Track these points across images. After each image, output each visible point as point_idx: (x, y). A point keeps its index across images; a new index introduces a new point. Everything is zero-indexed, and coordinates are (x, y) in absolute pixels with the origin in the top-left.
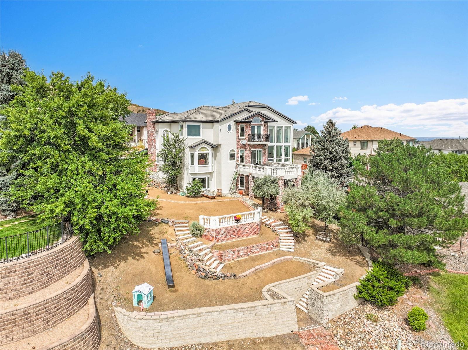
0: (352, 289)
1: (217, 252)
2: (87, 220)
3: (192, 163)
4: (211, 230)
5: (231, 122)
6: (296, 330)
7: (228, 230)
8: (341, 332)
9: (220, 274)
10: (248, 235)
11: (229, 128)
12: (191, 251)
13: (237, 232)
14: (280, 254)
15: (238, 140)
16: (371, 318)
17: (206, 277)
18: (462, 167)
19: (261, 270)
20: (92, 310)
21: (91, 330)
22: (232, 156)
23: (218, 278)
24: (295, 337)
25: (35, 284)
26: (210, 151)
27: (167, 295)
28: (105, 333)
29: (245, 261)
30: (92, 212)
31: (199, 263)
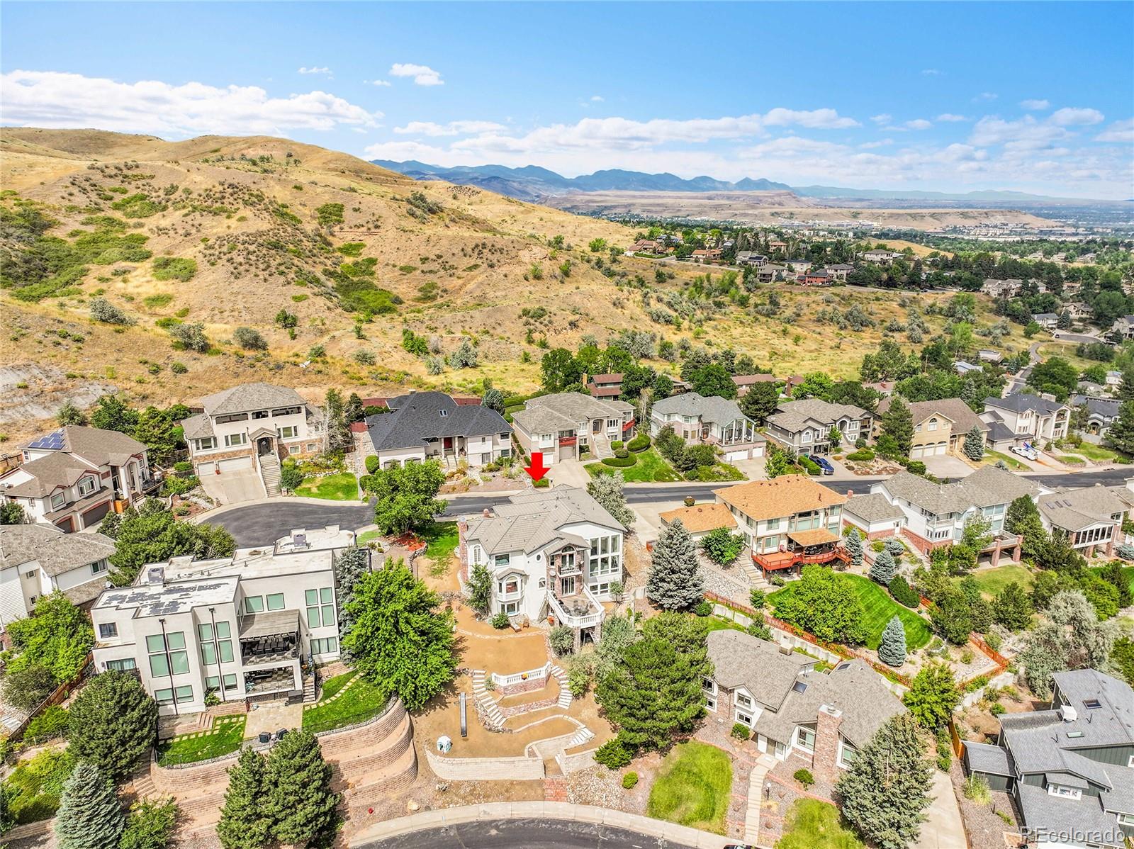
0: (591, 753)
1: (501, 709)
2: (407, 691)
3: (501, 591)
4: (500, 687)
5: (541, 553)
6: (543, 777)
7: (516, 686)
8: (573, 783)
9: (500, 728)
10: (534, 688)
11: (539, 557)
12: (482, 705)
13: (524, 688)
14: (556, 711)
15: (549, 570)
16: (601, 776)
17: (490, 730)
18: (820, 598)
19: (533, 726)
20: (413, 753)
21: (412, 768)
22: (541, 585)
23: (499, 732)
24: (540, 783)
25: (381, 737)
26: (518, 579)
27: (460, 743)
28: (420, 767)
29: (524, 716)
30: (411, 686)
31: (486, 718)
